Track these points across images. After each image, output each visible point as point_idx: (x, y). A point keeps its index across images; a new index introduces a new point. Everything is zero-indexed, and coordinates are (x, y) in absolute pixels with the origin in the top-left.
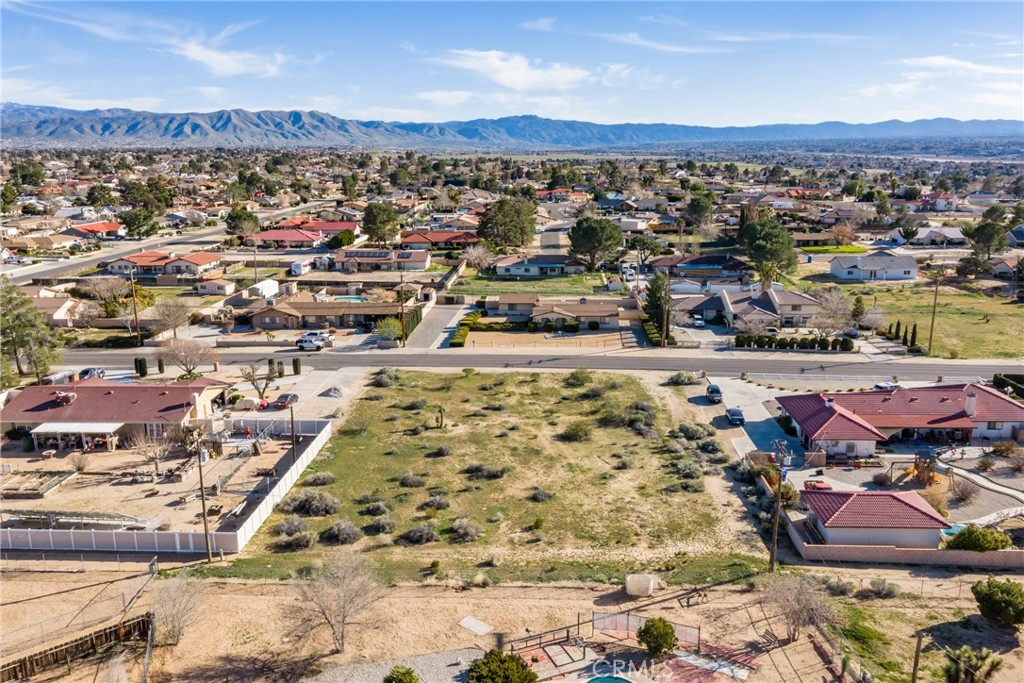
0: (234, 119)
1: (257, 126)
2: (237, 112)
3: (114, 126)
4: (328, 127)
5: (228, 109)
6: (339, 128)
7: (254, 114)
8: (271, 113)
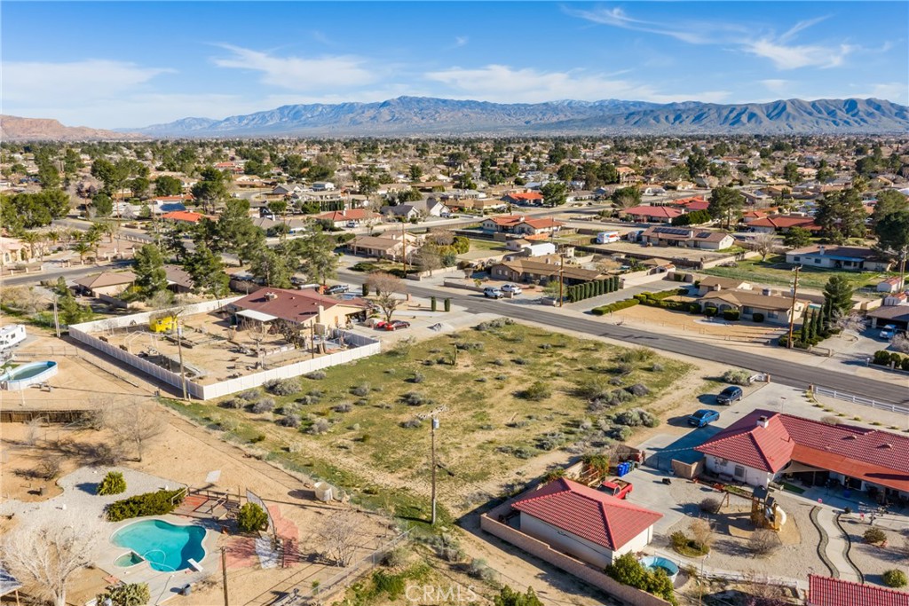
0: (789, 109)
1: (810, 114)
2: (793, 102)
3: (684, 116)
4: (884, 114)
5: (785, 99)
6: (896, 114)
7: (809, 103)
8: (826, 101)
